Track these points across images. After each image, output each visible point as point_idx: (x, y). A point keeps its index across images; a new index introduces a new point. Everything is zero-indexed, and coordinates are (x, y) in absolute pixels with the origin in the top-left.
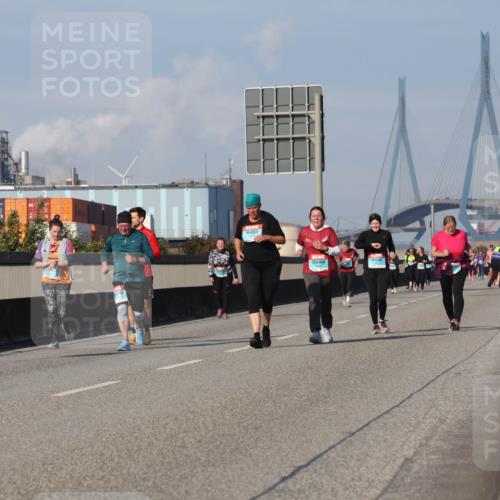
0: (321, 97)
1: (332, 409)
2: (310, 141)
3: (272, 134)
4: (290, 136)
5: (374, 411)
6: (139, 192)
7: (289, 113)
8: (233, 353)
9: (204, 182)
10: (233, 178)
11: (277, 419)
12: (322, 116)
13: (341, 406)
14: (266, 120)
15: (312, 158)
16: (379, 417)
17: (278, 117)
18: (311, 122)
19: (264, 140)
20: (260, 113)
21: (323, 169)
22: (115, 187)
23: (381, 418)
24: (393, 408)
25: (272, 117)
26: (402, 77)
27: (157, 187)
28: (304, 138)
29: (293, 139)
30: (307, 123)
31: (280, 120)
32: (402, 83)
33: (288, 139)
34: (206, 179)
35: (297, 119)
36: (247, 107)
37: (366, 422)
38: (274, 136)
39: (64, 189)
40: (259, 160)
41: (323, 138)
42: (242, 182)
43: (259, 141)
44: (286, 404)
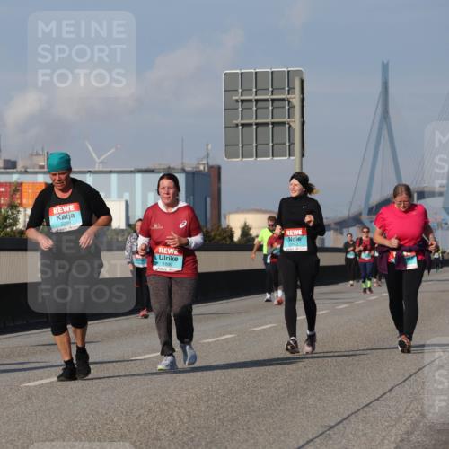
0: (302, 81)
1: (310, 401)
2: (290, 126)
3: (251, 118)
4: (270, 120)
5: (354, 403)
6: (114, 177)
7: (269, 97)
8: (209, 343)
9: (180, 167)
10: (211, 164)
11: (254, 411)
12: (302, 100)
13: (320, 399)
14: (245, 104)
15: (292, 144)
16: (359, 410)
17: (257, 101)
18: (291, 107)
19: (243, 125)
20: (239, 97)
21: (303, 155)
22: (90, 172)
23: (361, 411)
24: (374, 401)
25: (251, 101)
26: (385, 62)
27: (132, 172)
28: (284, 123)
29: (273, 124)
30: (287, 107)
31: (260, 104)
32: (385, 67)
33: (267, 124)
34: (182, 163)
35: (276, 104)
36: (225, 91)
37: (345, 416)
38: (253, 121)
39: (36, 173)
40: (237, 145)
41: (303, 123)
42: (219, 168)
43: (237, 125)
44: (263, 396)
